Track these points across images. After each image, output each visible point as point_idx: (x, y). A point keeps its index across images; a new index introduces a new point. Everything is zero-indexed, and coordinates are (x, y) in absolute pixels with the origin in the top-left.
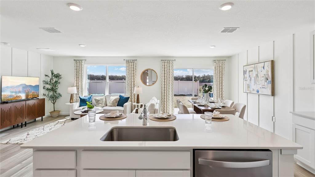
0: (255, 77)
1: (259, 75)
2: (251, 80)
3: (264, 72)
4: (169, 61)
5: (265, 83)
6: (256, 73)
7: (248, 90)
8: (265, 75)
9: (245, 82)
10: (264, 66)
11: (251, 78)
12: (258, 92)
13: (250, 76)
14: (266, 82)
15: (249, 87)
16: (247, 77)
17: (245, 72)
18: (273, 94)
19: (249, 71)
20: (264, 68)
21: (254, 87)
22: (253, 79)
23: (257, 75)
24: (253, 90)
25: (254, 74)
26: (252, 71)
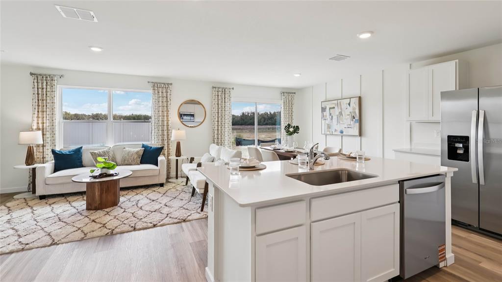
0: (337, 115)
1: (343, 113)
2: (332, 119)
3: (350, 109)
4: (224, 90)
5: (352, 122)
6: (340, 111)
7: (328, 131)
8: (350, 112)
9: (323, 121)
10: (350, 103)
11: (332, 117)
12: (342, 132)
13: (330, 114)
14: (352, 120)
15: (329, 127)
16: (326, 116)
17: (323, 110)
18: (360, 134)
19: (330, 108)
20: (349, 104)
21: (336, 127)
22: (335, 117)
23: (341, 113)
24: (336, 130)
25: (337, 111)
26: (334, 108)
